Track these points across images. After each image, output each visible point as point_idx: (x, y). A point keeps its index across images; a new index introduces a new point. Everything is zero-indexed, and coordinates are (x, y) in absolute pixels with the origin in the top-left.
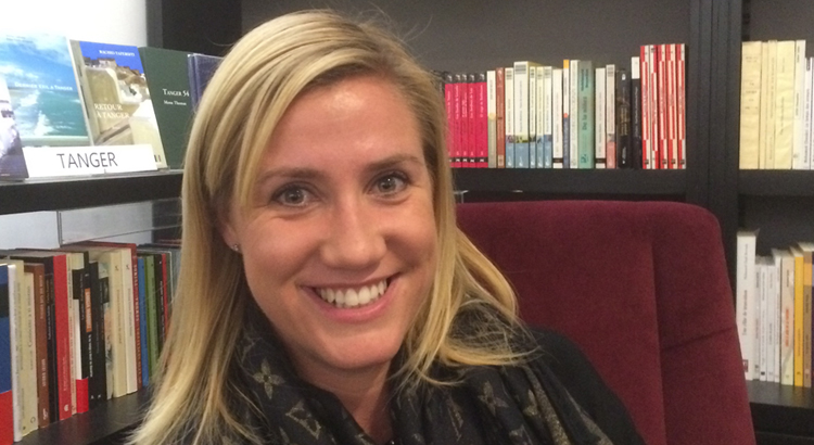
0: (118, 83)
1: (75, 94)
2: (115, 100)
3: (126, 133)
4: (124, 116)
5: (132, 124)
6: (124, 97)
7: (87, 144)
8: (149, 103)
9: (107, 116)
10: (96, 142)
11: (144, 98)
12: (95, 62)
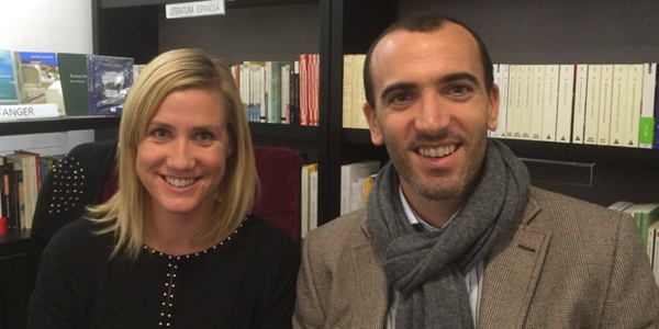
0: (40, 72)
1: (12, 79)
2: (37, 81)
3: (42, 98)
4: (42, 90)
5: (47, 94)
6: (43, 79)
7: (16, 104)
8: (59, 83)
9: (32, 89)
10: (23, 103)
11: (56, 79)
12: (28, 62)
